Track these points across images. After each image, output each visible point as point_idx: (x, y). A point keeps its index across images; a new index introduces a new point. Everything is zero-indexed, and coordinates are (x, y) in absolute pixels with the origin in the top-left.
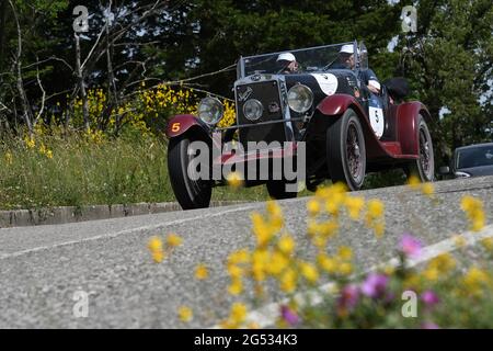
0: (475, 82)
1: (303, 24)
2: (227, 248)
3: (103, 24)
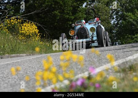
0: (110, 17)
2: (34, 69)
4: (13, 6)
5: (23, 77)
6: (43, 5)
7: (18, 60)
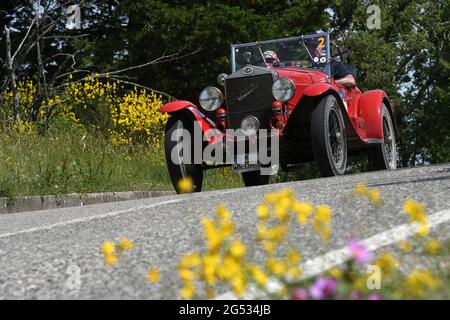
0: (396, 74)
1: (230, 17)
2: (163, 241)
3: (33, 17)
4: (91, 39)
5: (129, 266)
6: (187, 38)
7: (111, 211)
